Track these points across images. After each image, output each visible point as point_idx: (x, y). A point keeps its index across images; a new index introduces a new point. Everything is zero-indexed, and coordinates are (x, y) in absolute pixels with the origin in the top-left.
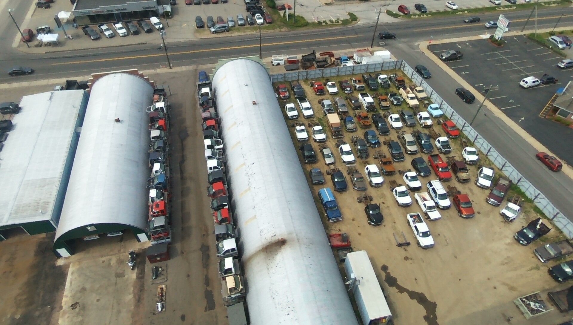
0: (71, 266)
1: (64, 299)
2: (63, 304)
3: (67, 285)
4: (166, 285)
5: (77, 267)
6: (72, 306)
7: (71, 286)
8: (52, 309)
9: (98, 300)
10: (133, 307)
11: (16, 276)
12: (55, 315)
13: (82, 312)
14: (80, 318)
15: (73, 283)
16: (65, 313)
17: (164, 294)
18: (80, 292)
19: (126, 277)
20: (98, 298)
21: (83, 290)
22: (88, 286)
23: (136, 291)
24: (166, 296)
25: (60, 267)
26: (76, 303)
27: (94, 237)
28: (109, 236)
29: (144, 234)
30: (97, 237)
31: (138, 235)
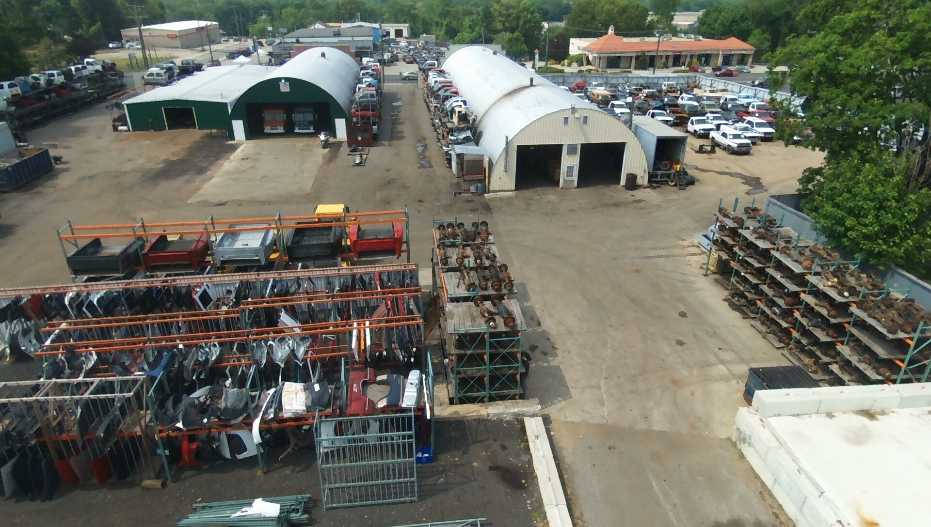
0: (244, 145)
1: (233, 156)
2: (231, 158)
3: (238, 151)
4: (367, 156)
5: (252, 145)
6: (243, 159)
7: (242, 151)
9: (276, 159)
10: (321, 163)
12: (219, 162)
13: (255, 162)
14: (252, 164)
15: (245, 150)
16: (233, 161)
17: (364, 159)
18: (253, 154)
19: (315, 151)
21: (258, 154)
22: (265, 152)
24: (366, 160)
25: (231, 144)
26: (247, 159)
27: (277, 129)
28: (297, 131)
29: (344, 120)
30: (281, 130)
31: (337, 120)
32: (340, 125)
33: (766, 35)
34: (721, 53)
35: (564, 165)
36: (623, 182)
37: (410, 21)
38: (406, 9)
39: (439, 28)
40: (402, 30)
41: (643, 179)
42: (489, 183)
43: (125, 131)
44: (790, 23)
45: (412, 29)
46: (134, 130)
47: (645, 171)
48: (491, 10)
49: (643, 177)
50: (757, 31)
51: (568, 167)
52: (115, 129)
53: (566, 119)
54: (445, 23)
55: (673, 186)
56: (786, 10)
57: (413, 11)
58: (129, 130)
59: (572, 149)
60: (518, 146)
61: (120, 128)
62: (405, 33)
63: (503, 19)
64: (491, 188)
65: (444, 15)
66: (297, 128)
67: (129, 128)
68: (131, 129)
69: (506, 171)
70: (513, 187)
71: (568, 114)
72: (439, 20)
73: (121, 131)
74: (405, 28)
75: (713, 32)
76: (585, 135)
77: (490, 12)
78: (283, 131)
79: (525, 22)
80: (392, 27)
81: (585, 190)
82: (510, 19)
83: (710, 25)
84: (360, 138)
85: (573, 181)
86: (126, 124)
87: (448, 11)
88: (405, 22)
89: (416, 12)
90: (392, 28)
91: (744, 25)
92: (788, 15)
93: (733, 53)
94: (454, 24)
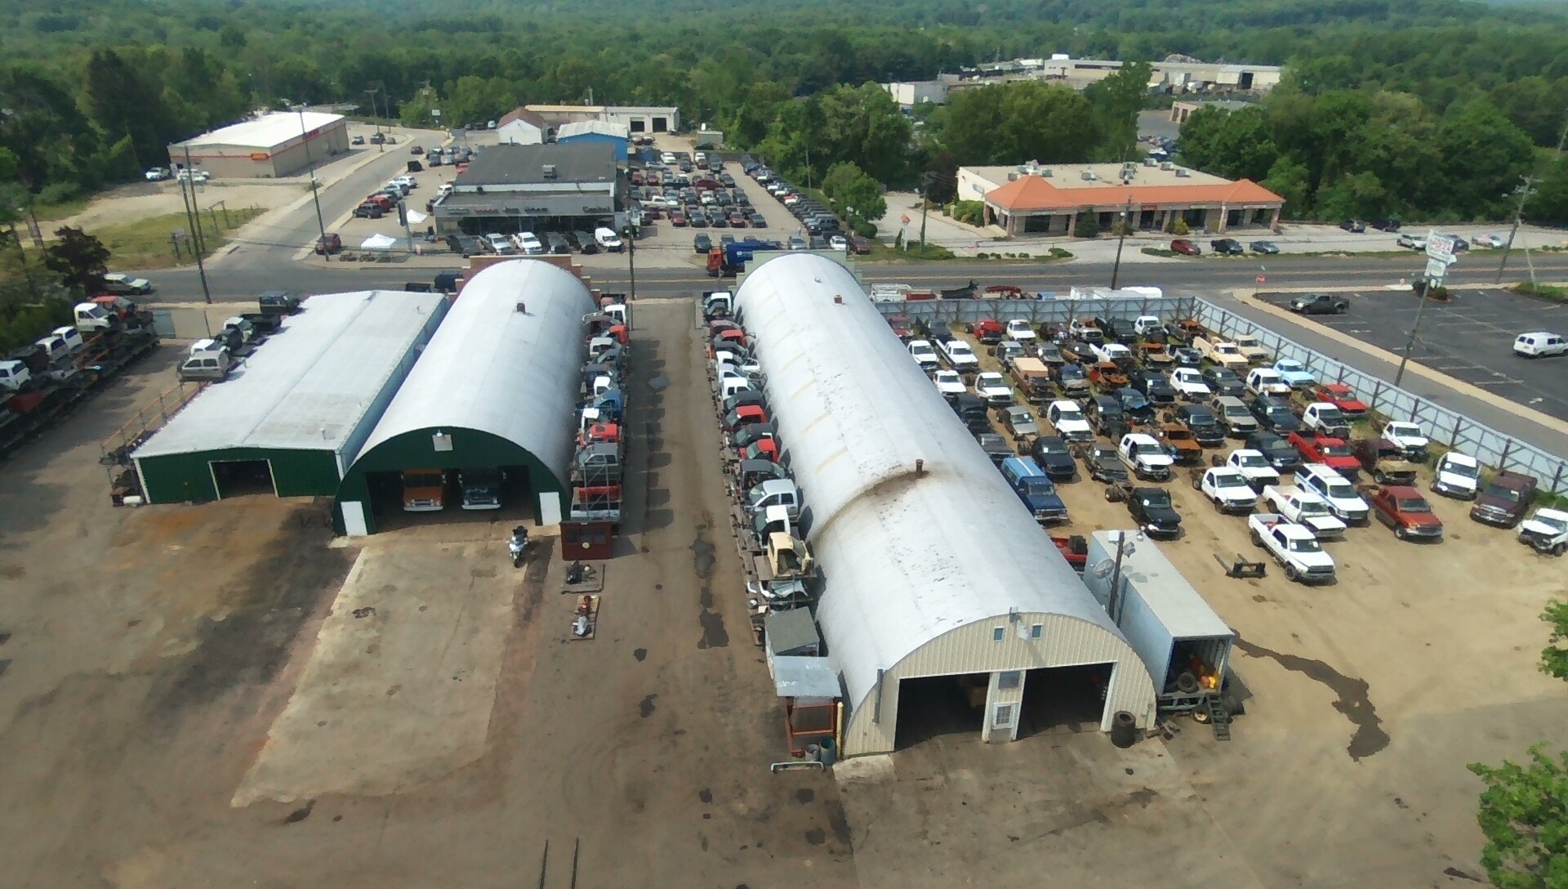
0: (363, 550)
1: (338, 600)
2: (335, 607)
3: (351, 578)
4: (600, 598)
5: (379, 552)
6: (356, 612)
7: (358, 581)
8: (306, 614)
9: (422, 609)
10: (509, 627)
11: (230, 556)
12: (311, 624)
13: (379, 624)
14: (373, 633)
15: (365, 576)
16: (336, 622)
17: (594, 609)
18: (380, 592)
19: (499, 577)
20: (422, 605)
21: (389, 589)
22: (401, 584)
23: (521, 601)
24: (597, 612)
25: (338, 550)
26: (366, 610)
27: (429, 505)
28: (466, 506)
29: (556, 494)
30: (436, 506)
31: (542, 495)
32: (550, 502)
33: (1299, 168)
34: (1224, 208)
35: (992, 707)
36: (1106, 724)
37: (680, 100)
38: (673, 80)
39: (730, 119)
40: (665, 119)
41: (1146, 718)
42: (843, 743)
43: (138, 505)
44: (1340, 147)
45: (681, 114)
46: (153, 502)
47: (1150, 706)
48: (821, 105)
49: (1145, 717)
50: (1283, 160)
51: (999, 709)
52: (117, 500)
53: (998, 634)
54: (740, 112)
55: (1204, 722)
56: (1337, 127)
57: (683, 84)
58: (144, 502)
59: (1009, 680)
60: (902, 681)
61: (128, 500)
62: (671, 125)
63: (841, 121)
64: (847, 752)
65: (740, 97)
66: (467, 502)
67: (144, 498)
68: (148, 501)
69: (877, 720)
70: (891, 747)
71: (1004, 624)
72: (730, 105)
73: (129, 505)
74: (669, 114)
75: (1206, 153)
76: (1036, 655)
77: (819, 109)
78: (440, 508)
79: (880, 127)
80: (649, 114)
81: (1032, 741)
82: (852, 121)
83: (1200, 140)
84: (586, 545)
85: (1008, 730)
86: (139, 492)
87: (746, 91)
88: (669, 104)
89: (689, 85)
90: (647, 114)
91: (1262, 147)
92: (1339, 135)
93: (1245, 207)
94: (756, 115)
